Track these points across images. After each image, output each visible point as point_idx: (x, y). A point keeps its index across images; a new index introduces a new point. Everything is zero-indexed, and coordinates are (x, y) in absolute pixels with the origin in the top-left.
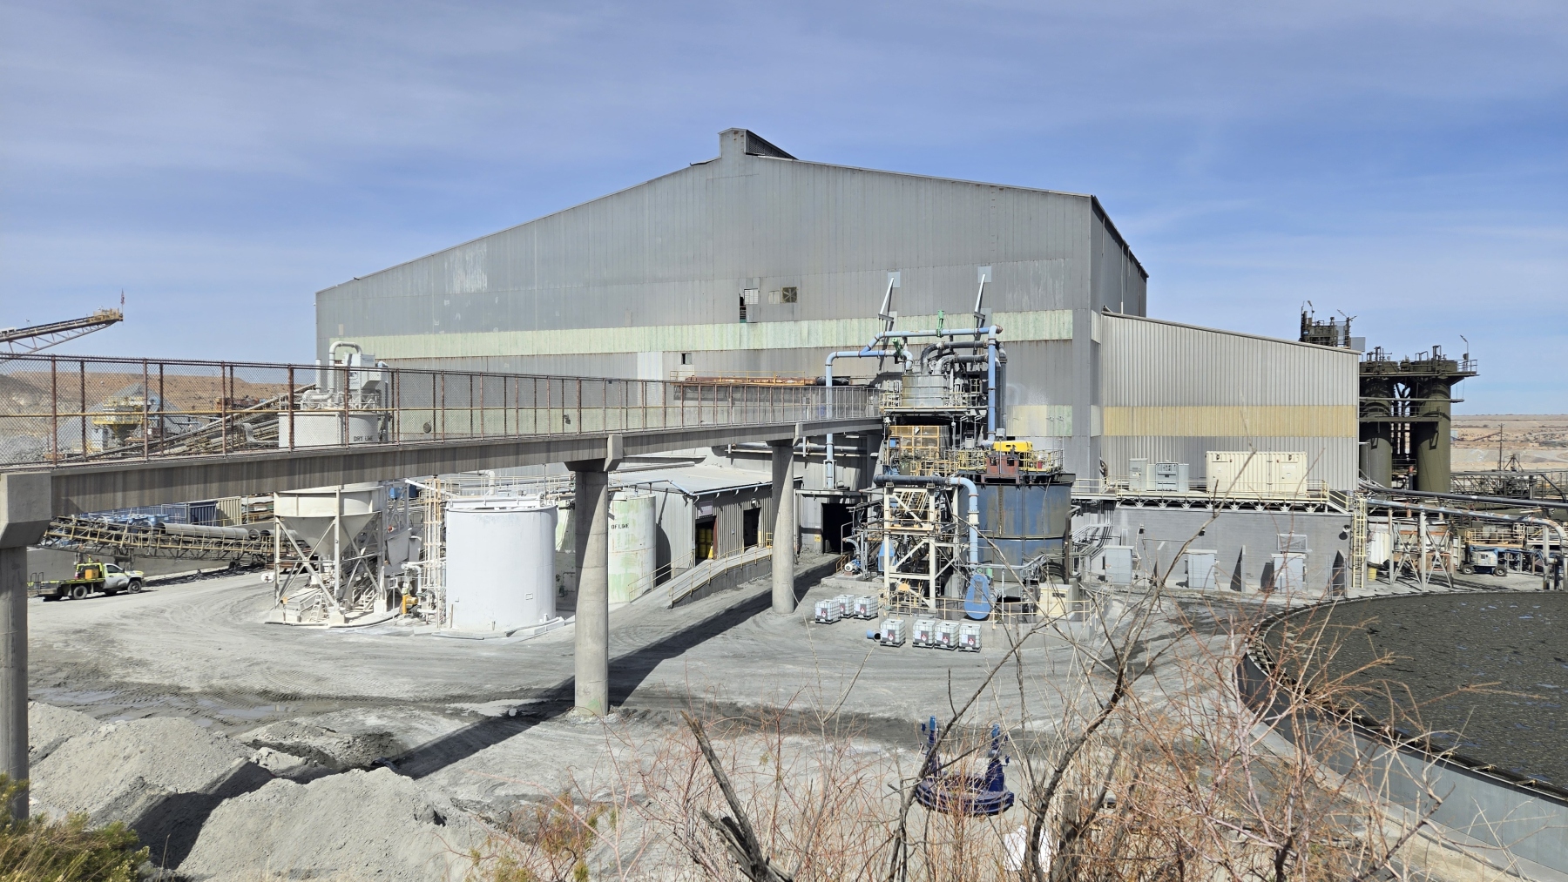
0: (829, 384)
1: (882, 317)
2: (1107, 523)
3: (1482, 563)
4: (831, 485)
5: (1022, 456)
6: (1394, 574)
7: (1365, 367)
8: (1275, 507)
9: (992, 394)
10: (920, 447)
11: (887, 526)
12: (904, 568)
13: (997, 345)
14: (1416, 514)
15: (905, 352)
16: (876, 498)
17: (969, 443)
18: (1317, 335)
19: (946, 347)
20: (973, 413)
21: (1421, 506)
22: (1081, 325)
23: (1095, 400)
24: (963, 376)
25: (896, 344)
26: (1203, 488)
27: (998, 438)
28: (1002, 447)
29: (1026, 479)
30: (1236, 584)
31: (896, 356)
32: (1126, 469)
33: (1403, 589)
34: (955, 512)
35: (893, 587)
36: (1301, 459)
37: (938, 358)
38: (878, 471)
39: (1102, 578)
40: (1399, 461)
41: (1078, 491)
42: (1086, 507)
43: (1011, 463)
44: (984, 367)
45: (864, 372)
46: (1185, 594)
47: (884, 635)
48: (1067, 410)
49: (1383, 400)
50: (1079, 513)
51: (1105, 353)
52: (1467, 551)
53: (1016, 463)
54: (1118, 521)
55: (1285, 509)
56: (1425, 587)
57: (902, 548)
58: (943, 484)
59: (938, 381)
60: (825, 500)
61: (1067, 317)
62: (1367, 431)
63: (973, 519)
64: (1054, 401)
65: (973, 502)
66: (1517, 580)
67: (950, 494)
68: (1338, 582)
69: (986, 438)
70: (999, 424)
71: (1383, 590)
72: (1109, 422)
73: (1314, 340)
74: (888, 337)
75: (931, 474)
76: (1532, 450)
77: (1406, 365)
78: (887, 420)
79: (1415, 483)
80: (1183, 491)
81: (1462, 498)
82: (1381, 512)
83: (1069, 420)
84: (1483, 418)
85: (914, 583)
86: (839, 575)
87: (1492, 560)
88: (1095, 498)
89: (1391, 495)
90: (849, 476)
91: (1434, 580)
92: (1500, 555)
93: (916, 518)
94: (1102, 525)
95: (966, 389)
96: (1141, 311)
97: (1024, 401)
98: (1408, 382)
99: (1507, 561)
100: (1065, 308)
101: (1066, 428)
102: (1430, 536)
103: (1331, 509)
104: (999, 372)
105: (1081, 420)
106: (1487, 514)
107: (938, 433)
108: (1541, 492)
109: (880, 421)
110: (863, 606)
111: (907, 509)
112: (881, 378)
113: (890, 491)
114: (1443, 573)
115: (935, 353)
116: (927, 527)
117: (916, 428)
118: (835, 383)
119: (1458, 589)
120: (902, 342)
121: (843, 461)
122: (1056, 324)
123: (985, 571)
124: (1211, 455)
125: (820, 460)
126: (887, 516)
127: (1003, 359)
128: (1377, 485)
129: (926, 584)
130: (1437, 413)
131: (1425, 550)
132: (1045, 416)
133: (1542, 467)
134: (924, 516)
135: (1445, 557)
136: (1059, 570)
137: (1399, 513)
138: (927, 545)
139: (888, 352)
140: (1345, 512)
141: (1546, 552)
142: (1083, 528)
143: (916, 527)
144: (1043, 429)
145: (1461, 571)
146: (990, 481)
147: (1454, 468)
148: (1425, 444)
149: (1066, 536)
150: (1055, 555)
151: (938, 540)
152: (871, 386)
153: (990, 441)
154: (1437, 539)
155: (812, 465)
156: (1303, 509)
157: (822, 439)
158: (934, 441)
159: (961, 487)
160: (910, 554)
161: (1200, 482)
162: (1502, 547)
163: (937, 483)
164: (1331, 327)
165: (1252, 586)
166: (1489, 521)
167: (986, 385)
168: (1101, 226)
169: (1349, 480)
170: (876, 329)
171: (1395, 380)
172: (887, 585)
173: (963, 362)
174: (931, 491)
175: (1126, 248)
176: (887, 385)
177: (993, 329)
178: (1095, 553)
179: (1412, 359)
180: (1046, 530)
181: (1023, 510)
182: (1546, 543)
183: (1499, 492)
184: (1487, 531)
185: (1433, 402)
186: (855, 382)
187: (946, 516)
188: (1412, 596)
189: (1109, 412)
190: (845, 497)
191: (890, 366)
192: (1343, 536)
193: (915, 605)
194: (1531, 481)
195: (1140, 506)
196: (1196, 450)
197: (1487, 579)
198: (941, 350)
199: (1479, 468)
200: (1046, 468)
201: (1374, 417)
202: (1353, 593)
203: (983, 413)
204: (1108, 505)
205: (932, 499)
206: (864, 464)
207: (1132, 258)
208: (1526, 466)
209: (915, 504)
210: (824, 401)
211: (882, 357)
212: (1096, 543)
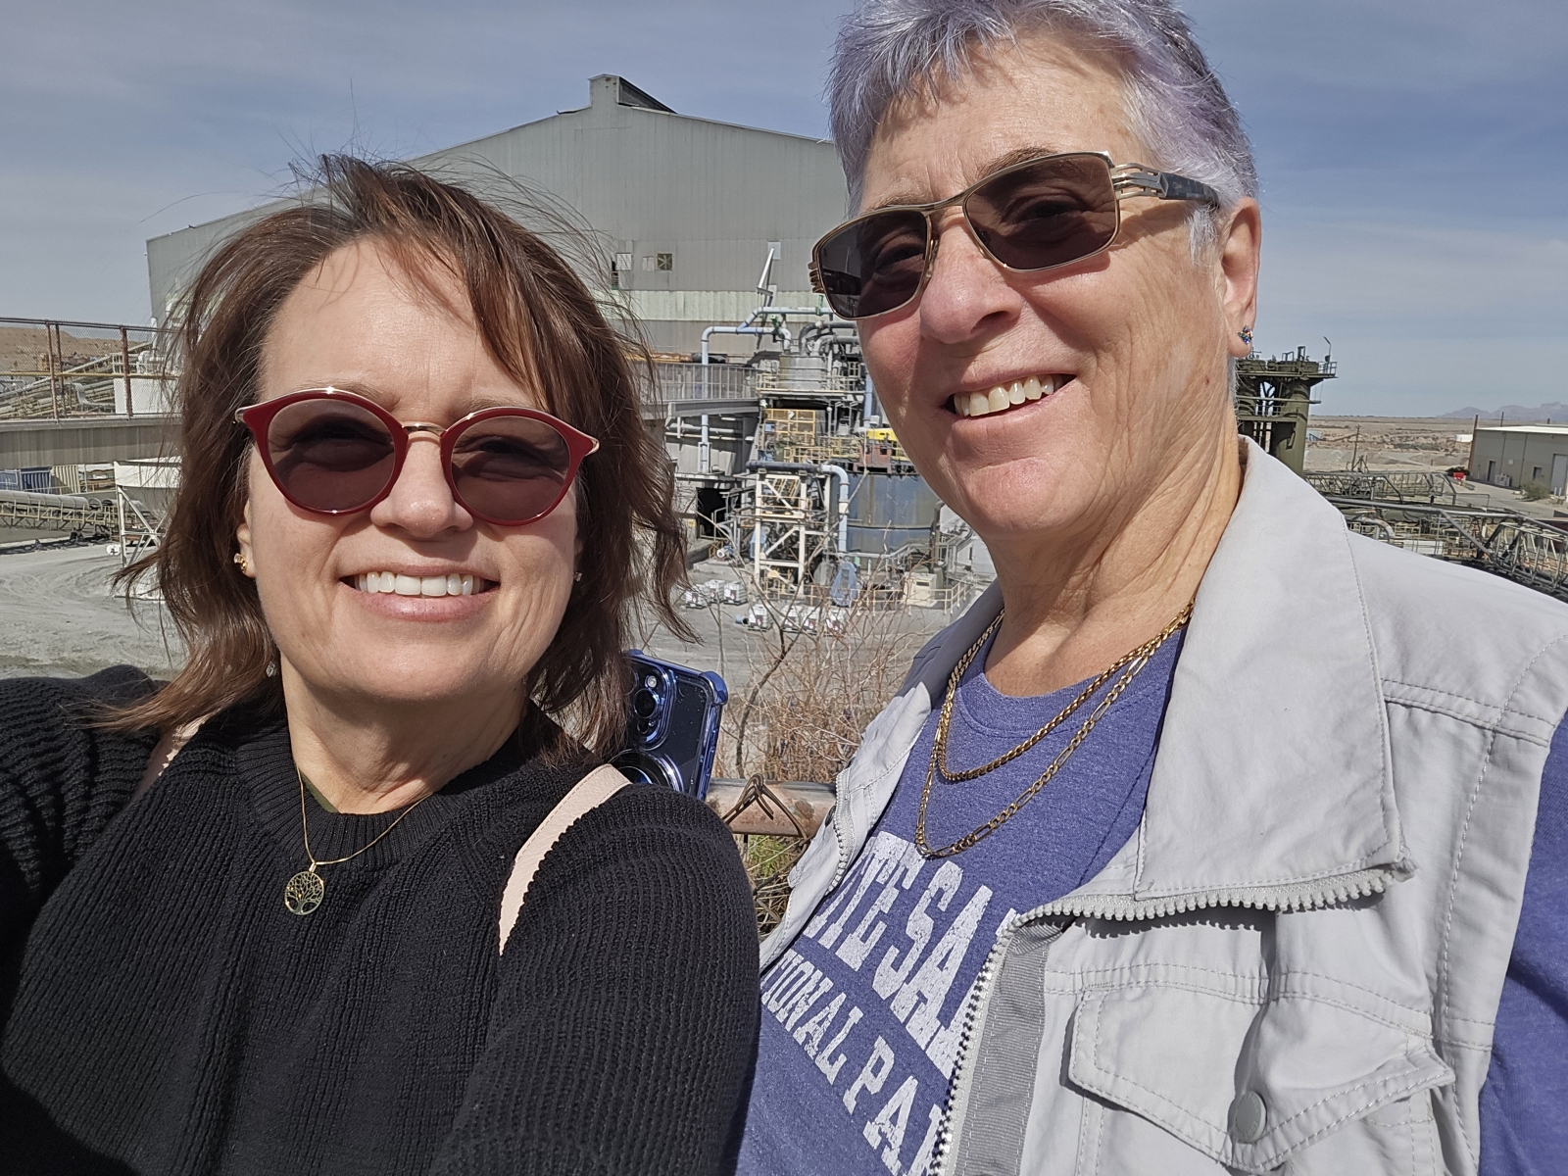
0: (705, 362)
1: (761, 291)
4: (705, 469)
10: (796, 432)
11: (758, 512)
12: (775, 556)
15: (783, 330)
16: (750, 484)
17: (844, 430)
19: (825, 327)
20: (850, 398)
24: (842, 359)
25: (774, 321)
27: (873, 426)
28: (877, 435)
29: (898, 468)
31: (775, 334)
34: (826, 503)
35: (762, 573)
37: (816, 338)
38: (754, 456)
39: (968, 568)
43: (884, 452)
45: (741, 350)
47: (752, 620)
49: (1250, 398)
53: (889, 452)
57: (773, 535)
58: (815, 471)
59: (815, 362)
60: (700, 485)
63: (843, 508)
65: (844, 490)
67: (823, 482)
69: (862, 425)
70: (875, 411)
74: (767, 313)
75: (806, 461)
76: (1387, 452)
77: (1273, 364)
78: (764, 403)
84: (1342, 418)
85: (783, 570)
86: (711, 561)
90: (724, 460)
93: (788, 506)
95: (845, 372)
98: (1274, 381)
107: (814, 417)
108: (1382, 494)
109: (757, 403)
110: (733, 592)
111: (779, 496)
112: (760, 356)
113: (762, 477)
115: (814, 333)
116: (798, 515)
117: (791, 413)
118: (711, 361)
120: (780, 319)
121: (718, 445)
123: (852, 559)
125: (695, 442)
126: (759, 502)
129: (795, 571)
130: (1296, 414)
133: (1386, 468)
134: (796, 504)
136: (922, 560)
138: (797, 532)
139: (765, 329)
143: (787, 515)
146: (862, 470)
148: (1283, 444)
149: (934, 527)
150: (924, 548)
151: (808, 528)
152: (749, 365)
153: (866, 428)
155: (686, 447)
157: (697, 420)
158: (809, 427)
159: (833, 475)
160: (781, 540)
163: (809, 471)
170: (753, 304)
171: (1262, 379)
172: (757, 571)
173: (842, 344)
174: (803, 479)
176: (765, 365)
178: (962, 544)
179: (1279, 358)
180: (914, 521)
181: (893, 500)
183: (1345, 493)
185: (1294, 403)
186: (732, 360)
187: (818, 505)
190: (720, 482)
191: (768, 345)
193: (783, 592)
194: (1375, 482)
198: (820, 330)
203: (860, 399)
205: (804, 486)
206: (738, 447)
208: (1373, 468)
209: (786, 492)
210: (699, 378)
211: (760, 334)
212: (962, 535)
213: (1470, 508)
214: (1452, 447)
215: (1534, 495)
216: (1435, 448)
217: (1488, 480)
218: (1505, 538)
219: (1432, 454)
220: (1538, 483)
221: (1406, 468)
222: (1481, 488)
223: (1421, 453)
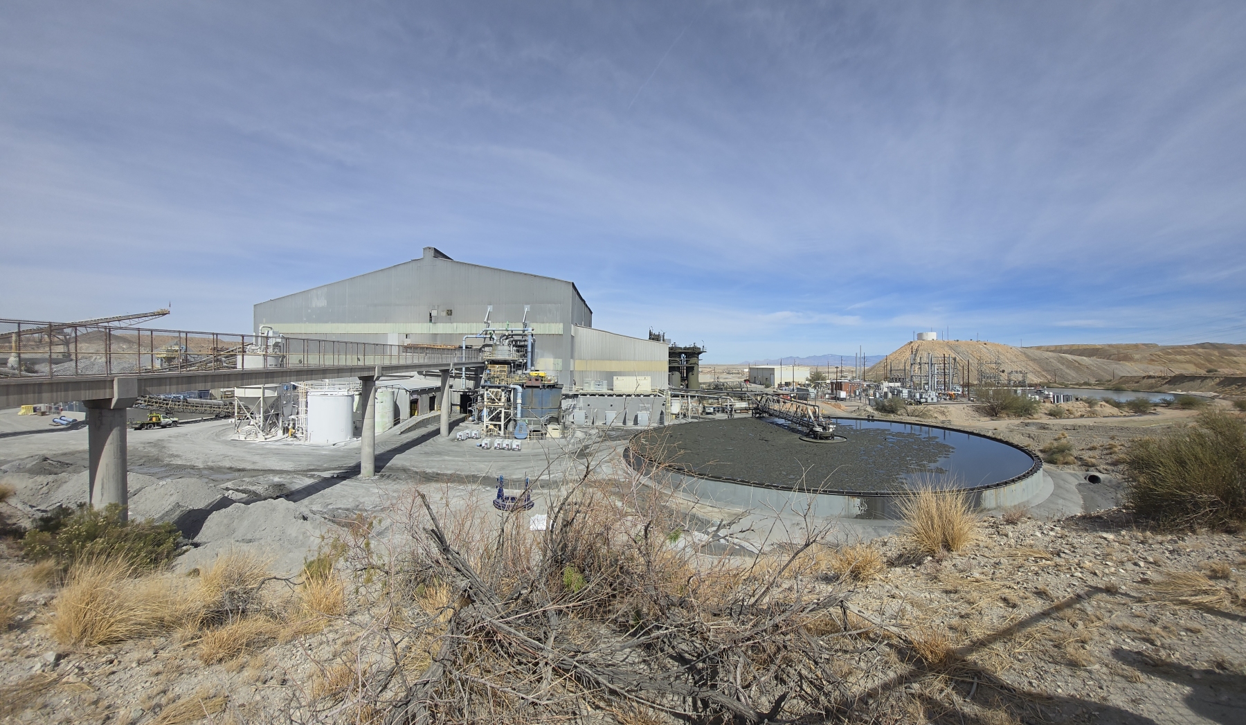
0: (464, 348)
1: (485, 322)
2: (575, 402)
3: (709, 411)
4: (464, 387)
5: (542, 377)
6: (681, 416)
7: (671, 349)
8: (639, 395)
9: (529, 354)
10: (499, 373)
11: (485, 403)
12: (491, 420)
13: (532, 335)
14: (687, 397)
15: (494, 336)
16: (481, 392)
17: (520, 372)
18: (654, 338)
19: (510, 335)
20: (521, 361)
21: (689, 394)
22: (567, 329)
23: (572, 357)
24: (516, 347)
25: (490, 333)
26: (612, 390)
27: (532, 371)
28: (534, 374)
29: (544, 386)
30: (624, 423)
31: (491, 338)
32: (583, 383)
33: (684, 421)
34: (512, 399)
35: (487, 427)
36: (649, 378)
37: (506, 339)
38: (482, 382)
39: (573, 422)
40: (683, 379)
41: (564, 391)
42: (567, 396)
43: (537, 380)
44: (526, 343)
45: (477, 344)
46: (605, 428)
47: (483, 445)
48: (560, 361)
49: (678, 359)
50: (564, 399)
51: (577, 340)
52: (704, 408)
53: (540, 380)
54: (579, 402)
55: (642, 396)
56: (690, 420)
57: (491, 412)
58: (508, 388)
59: (506, 348)
60: (462, 393)
61: (561, 325)
62: (671, 369)
63: (519, 401)
64: (556, 357)
65: (519, 395)
66: (720, 416)
67: (510, 391)
68: (661, 420)
69: (526, 370)
70: (532, 365)
71: (677, 422)
72: (577, 365)
73: (653, 339)
74: (487, 331)
75: (503, 384)
76: (725, 375)
77: (685, 348)
78: (486, 363)
79: (687, 387)
80: (604, 390)
81: (703, 391)
82: (677, 396)
83: (561, 364)
84: (709, 365)
85: (495, 425)
86: (466, 422)
87: (712, 410)
88: (571, 393)
89: (680, 390)
90: (471, 384)
91: (693, 417)
92: (714, 408)
93: (497, 401)
94: (573, 403)
95: (518, 351)
96: (589, 325)
97: (542, 356)
98: (685, 353)
99: (716, 410)
100: (560, 322)
101: (560, 368)
102: (692, 404)
103: (659, 396)
104: (533, 345)
105: (566, 364)
106: (710, 396)
107: (506, 368)
108: (726, 388)
109: (484, 363)
110: (476, 434)
111: (493, 397)
112: (484, 346)
113: (487, 390)
114: (697, 415)
115: (505, 337)
116: (500, 404)
117: (497, 366)
118: (466, 347)
119: (701, 420)
120: (492, 332)
121: (468, 378)
122: (557, 328)
123: (525, 421)
124: (615, 378)
125: (460, 377)
126: (485, 399)
127: (534, 340)
128: (674, 387)
129: (500, 426)
130: (695, 364)
131: (690, 408)
132: (552, 362)
133: (727, 380)
134: (500, 400)
135: (697, 410)
136: (555, 420)
137: (683, 396)
138: (501, 411)
139: (487, 336)
140: (664, 397)
141: (728, 406)
142: (567, 404)
143: (496, 404)
144: (551, 367)
145: (702, 414)
146: (528, 387)
147: (700, 381)
148: (691, 373)
149: (560, 407)
150: (555, 415)
151: (505, 409)
152: (481, 349)
153: (528, 371)
154: (695, 405)
155: (456, 379)
156: (649, 396)
157: (461, 369)
158: (504, 371)
159: (514, 389)
160: (494, 414)
161: (611, 387)
162: (715, 406)
163: (505, 387)
164: (659, 335)
165: (630, 424)
166: (710, 398)
167: (526, 350)
168: (575, 293)
169: (666, 386)
170: (483, 327)
171: (680, 354)
172: (485, 426)
173: (516, 341)
174: (503, 390)
175: (585, 302)
176: (487, 349)
177: (530, 329)
178: (571, 413)
179: (688, 347)
180: (551, 405)
181: (542, 398)
182: (729, 404)
183: (714, 389)
184: (710, 401)
185: (693, 360)
186: (474, 348)
187: (509, 400)
188: (686, 423)
189: (577, 362)
190: (469, 392)
191: (488, 342)
192: (663, 405)
193: (496, 434)
194: (723, 385)
195: (588, 396)
196: (609, 376)
197: (710, 416)
198: (507, 336)
199: (708, 381)
200: (552, 382)
201: (676, 365)
202: (666, 424)
203: (525, 361)
204: (576, 396)
205: (503, 393)
206: (477, 379)
207: (586, 305)
208: (722, 380)
209: (496, 395)
210: (462, 354)
211: (485, 338)
212: (571, 410)
213: (752, 391)
214: (743, 373)
215: (767, 387)
216: (738, 373)
217: (755, 383)
218: (764, 400)
219: (738, 375)
220: (768, 383)
221: (732, 380)
222: (753, 385)
223: (734, 375)
